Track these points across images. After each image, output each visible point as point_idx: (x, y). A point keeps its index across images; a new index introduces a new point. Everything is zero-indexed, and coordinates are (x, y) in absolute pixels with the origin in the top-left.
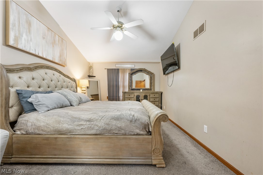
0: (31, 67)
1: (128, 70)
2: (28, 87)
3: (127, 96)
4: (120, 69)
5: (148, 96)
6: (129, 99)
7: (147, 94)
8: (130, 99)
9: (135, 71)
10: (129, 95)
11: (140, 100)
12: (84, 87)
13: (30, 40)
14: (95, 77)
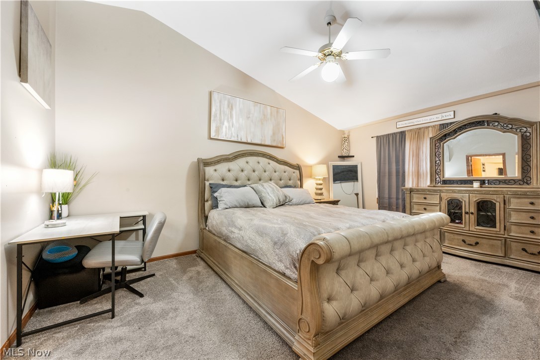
0: (230, 157)
1: (430, 129)
2: (223, 180)
3: (418, 198)
4: (408, 131)
5: (497, 204)
6: (425, 209)
7: (494, 197)
8: (428, 208)
9: (452, 128)
10: (425, 198)
11: (462, 215)
12: (320, 177)
13: (231, 126)
14: (353, 156)
